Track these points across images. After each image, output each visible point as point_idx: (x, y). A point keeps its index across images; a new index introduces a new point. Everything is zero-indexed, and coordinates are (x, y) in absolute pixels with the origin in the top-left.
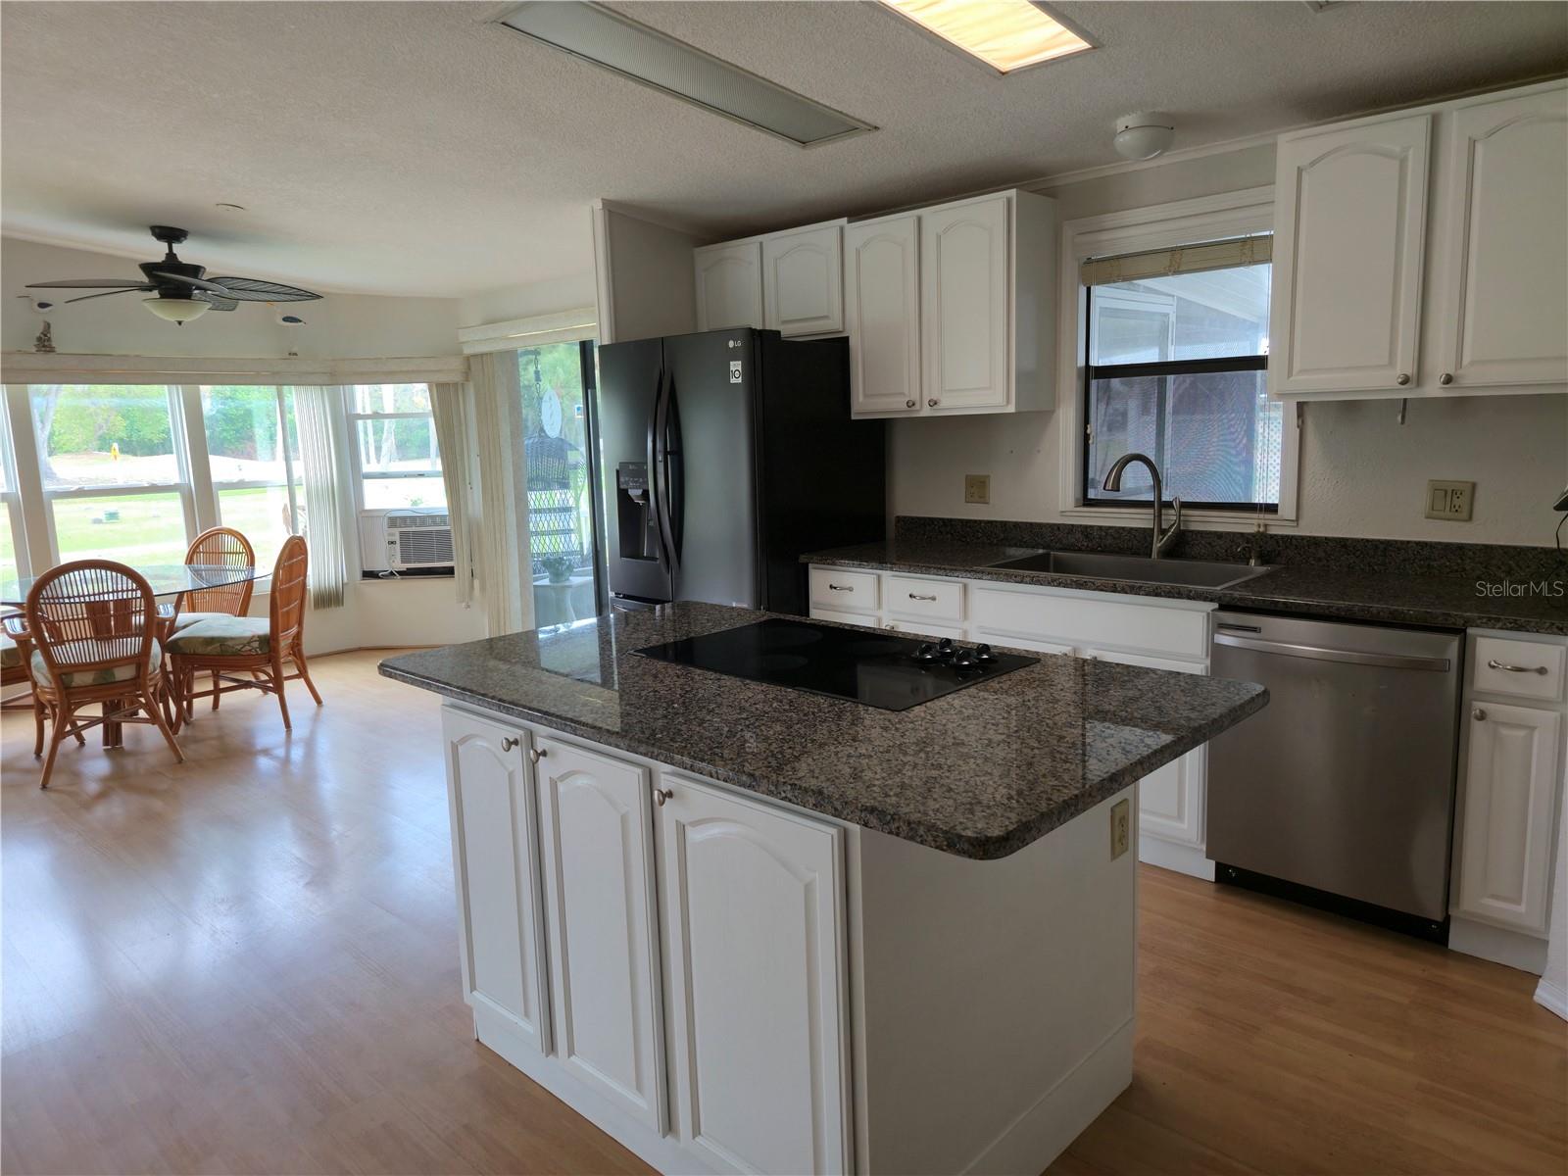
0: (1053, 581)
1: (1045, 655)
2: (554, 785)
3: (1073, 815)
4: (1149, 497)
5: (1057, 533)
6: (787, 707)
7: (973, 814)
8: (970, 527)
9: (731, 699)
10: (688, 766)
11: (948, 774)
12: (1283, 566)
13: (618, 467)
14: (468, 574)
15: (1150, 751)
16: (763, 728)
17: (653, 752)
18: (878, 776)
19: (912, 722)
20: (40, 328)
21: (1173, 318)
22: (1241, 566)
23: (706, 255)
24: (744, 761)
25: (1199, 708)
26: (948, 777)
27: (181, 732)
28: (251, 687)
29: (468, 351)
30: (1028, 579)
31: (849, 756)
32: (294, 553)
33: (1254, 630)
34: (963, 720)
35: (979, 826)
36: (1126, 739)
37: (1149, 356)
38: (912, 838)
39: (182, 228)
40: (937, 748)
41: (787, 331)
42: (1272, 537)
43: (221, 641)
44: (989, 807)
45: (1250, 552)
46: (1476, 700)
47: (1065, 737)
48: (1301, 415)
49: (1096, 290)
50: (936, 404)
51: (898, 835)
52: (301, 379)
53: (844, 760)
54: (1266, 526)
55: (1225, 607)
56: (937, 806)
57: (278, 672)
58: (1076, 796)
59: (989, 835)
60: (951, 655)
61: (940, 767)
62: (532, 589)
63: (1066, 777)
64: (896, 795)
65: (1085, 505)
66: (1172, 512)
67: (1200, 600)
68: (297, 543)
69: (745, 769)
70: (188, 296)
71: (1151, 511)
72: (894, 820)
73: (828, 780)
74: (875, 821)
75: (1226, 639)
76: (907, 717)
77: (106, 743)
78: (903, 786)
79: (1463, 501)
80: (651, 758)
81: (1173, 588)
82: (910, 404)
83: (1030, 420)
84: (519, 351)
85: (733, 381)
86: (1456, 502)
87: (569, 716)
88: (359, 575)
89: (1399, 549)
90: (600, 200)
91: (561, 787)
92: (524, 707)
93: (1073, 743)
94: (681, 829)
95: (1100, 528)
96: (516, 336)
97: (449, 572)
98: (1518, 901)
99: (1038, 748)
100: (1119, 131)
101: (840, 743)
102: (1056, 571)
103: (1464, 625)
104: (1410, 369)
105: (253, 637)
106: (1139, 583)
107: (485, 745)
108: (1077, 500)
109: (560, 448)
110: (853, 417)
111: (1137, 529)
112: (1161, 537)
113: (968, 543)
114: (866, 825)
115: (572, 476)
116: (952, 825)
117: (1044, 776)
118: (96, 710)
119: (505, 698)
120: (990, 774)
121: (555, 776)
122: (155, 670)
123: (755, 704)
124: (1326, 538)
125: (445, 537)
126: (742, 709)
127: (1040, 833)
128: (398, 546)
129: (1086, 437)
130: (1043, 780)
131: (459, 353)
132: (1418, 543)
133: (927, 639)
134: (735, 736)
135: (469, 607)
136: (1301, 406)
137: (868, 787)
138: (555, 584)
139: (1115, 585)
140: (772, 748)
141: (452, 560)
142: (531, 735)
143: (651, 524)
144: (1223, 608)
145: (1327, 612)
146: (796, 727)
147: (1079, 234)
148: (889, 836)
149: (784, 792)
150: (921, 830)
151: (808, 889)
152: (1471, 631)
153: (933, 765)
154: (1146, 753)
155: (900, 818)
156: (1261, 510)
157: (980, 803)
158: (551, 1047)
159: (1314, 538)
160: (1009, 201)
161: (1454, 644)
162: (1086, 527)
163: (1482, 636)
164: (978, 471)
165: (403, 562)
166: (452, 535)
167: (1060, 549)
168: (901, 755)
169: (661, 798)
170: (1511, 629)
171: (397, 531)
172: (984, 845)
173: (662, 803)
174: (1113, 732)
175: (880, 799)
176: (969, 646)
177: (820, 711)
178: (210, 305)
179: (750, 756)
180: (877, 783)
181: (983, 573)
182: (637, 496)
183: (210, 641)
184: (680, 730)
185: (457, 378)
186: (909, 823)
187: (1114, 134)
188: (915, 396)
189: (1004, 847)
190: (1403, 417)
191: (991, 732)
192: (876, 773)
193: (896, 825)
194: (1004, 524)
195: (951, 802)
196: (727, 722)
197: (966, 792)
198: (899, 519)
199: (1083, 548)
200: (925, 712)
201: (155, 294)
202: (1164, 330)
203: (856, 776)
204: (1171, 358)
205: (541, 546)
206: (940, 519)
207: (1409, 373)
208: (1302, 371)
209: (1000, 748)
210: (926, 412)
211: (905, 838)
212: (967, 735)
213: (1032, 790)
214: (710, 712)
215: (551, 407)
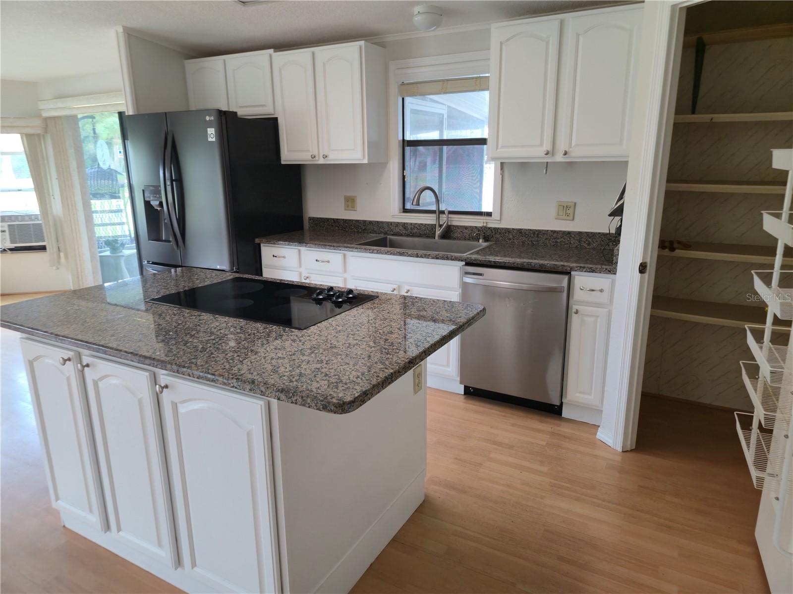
0: (388, 252)
1: (382, 293)
2: (96, 383)
3: (390, 383)
4: (434, 208)
5: (390, 226)
6: (239, 331)
7: (337, 388)
8: (347, 223)
9: (206, 327)
10: (176, 371)
11: (326, 366)
12: (494, 242)
13: (143, 188)
14: (56, 250)
15: (429, 344)
16: (223, 344)
17: (154, 364)
18: (287, 370)
19: (309, 336)
21: (445, 116)
22: (476, 243)
23: (193, 65)
24: (209, 366)
25: (453, 320)
26: (326, 368)
29: (45, 114)
30: (376, 251)
31: (272, 359)
33: (481, 275)
34: (337, 333)
35: (340, 395)
36: (418, 339)
37: (434, 135)
38: (304, 405)
40: (321, 351)
41: (241, 112)
42: (489, 228)
44: (346, 384)
45: (480, 236)
46: (575, 305)
47: (388, 340)
48: (502, 169)
49: (408, 100)
50: (326, 157)
51: (296, 403)
53: (269, 361)
54: (487, 223)
55: (469, 264)
56: (318, 386)
58: (392, 373)
59: (345, 401)
60: (333, 295)
61: (322, 362)
62: (98, 259)
63: (387, 363)
64: (296, 381)
65: (404, 212)
66: (444, 216)
67: (457, 260)
69: (210, 371)
71: (434, 215)
72: (294, 395)
73: (258, 374)
74: (283, 397)
75: (469, 280)
76: (306, 333)
78: (301, 375)
79: (570, 211)
80: (153, 366)
81: (444, 255)
82: (313, 156)
83: (375, 167)
84: (79, 116)
85: (210, 139)
86: (568, 212)
87: (101, 344)
89: (544, 234)
90: (121, 26)
91: (101, 384)
92: (72, 339)
93: (392, 343)
94: (175, 406)
95: (411, 224)
96: (77, 107)
97: (43, 248)
98: (590, 394)
99: (374, 347)
100: (415, 14)
101: (267, 351)
102: (391, 247)
103: (570, 270)
104: (549, 148)
106: (429, 252)
107: (50, 361)
108: (400, 210)
109: (110, 175)
110: (283, 163)
111: (428, 225)
112: (439, 228)
113: (347, 231)
114: (279, 399)
115: (121, 192)
116: (325, 396)
117: (376, 363)
119: (59, 333)
120: (348, 364)
121: (96, 378)
123: (220, 330)
124: (513, 229)
125: (39, 227)
126: (212, 333)
127: (372, 395)
128: (7, 233)
129: (404, 177)
130: (375, 365)
131: (39, 116)
132: (552, 231)
133: (321, 287)
134: (206, 350)
135: (58, 269)
136: (502, 164)
137: (281, 377)
138: (114, 255)
139: (417, 254)
140: (227, 357)
141: (44, 241)
142: (79, 356)
143: (166, 221)
144: (468, 264)
145: (513, 265)
146: (243, 343)
147: (397, 69)
148: (292, 404)
149: (232, 383)
150: (309, 401)
151: (249, 434)
152: (573, 273)
153: (318, 361)
154: (427, 346)
155: (297, 395)
156: (485, 215)
157: (341, 381)
158: (107, 527)
159: (508, 229)
160: (361, 47)
161: (565, 279)
162: (405, 223)
163: (577, 275)
164: (350, 194)
165: (11, 243)
166: (43, 226)
167: (393, 235)
168: (301, 356)
169: (161, 390)
170: (589, 272)
171: (6, 224)
172: (342, 406)
173: (161, 392)
174: (412, 335)
175: (287, 384)
176: (343, 290)
177: (258, 332)
179: (213, 363)
180: (286, 374)
181: (353, 248)
182: (156, 205)
184: (172, 349)
185: (39, 131)
186: (302, 397)
187: (413, 16)
188: (315, 153)
189: (353, 406)
190: (546, 171)
191: (351, 339)
192: (286, 368)
193: (295, 399)
194: (365, 221)
195: (326, 382)
196: (202, 342)
197: (335, 375)
198: (310, 219)
199: (403, 234)
200: (316, 329)
202: (441, 123)
203: (275, 371)
204: (445, 138)
205: (102, 232)
206: (331, 219)
207: (549, 150)
208: (502, 147)
209: (355, 348)
210: (322, 161)
211: (300, 405)
212: (338, 341)
213: (369, 371)
214: (192, 336)
215: (102, 150)
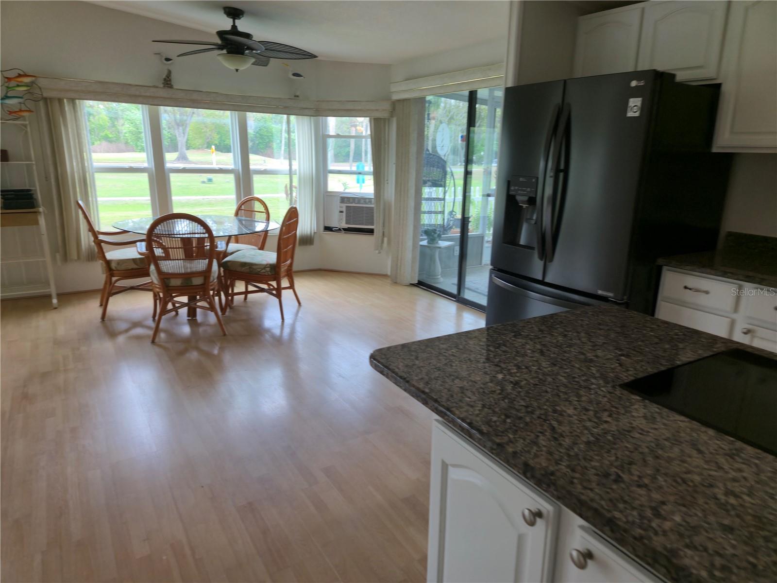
13: (509, 179)
14: (381, 234)
20: (166, 73)
23: (589, 21)
27: (227, 314)
28: (264, 292)
29: (395, 97)
32: (292, 215)
39: (241, 9)
43: (250, 265)
52: (299, 111)
57: (279, 284)
62: (419, 247)
68: (294, 211)
70: (243, 54)
77: (189, 316)
84: (427, 99)
85: (630, 114)
88: (322, 228)
96: (427, 88)
97: (371, 231)
105: (267, 265)
110: (713, 150)
118: (184, 299)
122: (214, 280)
125: (370, 211)
128: (344, 214)
131: (389, 99)
135: (380, 253)
138: (430, 245)
141: (373, 225)
165: (347, 223)
166: (375, 211)
171: (344, 205)
178: (253, 60)
182: (522, 201)
183: (244, 264)
185: (386, 115)
201: (225, 51)
205: (426, 220)
215: (443, 135)
